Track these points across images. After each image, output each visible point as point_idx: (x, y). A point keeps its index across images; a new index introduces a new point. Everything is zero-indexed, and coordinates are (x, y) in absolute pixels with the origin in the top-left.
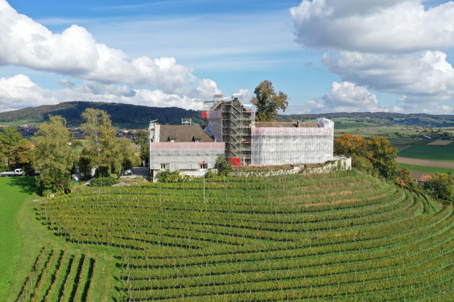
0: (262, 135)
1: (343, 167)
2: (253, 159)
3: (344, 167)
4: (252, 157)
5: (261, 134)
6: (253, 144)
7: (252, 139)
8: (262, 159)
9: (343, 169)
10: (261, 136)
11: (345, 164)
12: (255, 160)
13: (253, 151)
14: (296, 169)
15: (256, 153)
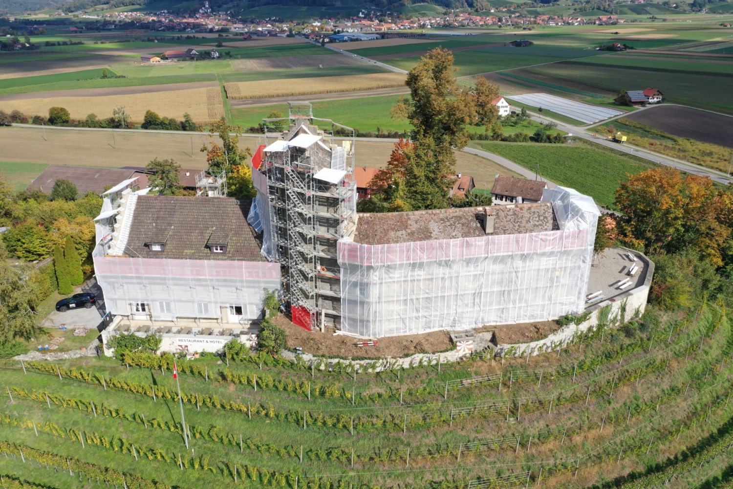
0: (366, 264)
1: (615, 318)
2: (344, 318)
3: (619, 317)
4: (344, 311)
5: (362, 262)
6: (345, 282)
7: (342, 270)
8: (368, 321)
9: (614, 324)
10: (361, 266)
11: (623, 309)
12: (353, 321)
13: (344, 300)
14: (464, 349)
15: (353, 302)
